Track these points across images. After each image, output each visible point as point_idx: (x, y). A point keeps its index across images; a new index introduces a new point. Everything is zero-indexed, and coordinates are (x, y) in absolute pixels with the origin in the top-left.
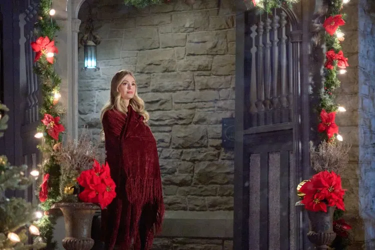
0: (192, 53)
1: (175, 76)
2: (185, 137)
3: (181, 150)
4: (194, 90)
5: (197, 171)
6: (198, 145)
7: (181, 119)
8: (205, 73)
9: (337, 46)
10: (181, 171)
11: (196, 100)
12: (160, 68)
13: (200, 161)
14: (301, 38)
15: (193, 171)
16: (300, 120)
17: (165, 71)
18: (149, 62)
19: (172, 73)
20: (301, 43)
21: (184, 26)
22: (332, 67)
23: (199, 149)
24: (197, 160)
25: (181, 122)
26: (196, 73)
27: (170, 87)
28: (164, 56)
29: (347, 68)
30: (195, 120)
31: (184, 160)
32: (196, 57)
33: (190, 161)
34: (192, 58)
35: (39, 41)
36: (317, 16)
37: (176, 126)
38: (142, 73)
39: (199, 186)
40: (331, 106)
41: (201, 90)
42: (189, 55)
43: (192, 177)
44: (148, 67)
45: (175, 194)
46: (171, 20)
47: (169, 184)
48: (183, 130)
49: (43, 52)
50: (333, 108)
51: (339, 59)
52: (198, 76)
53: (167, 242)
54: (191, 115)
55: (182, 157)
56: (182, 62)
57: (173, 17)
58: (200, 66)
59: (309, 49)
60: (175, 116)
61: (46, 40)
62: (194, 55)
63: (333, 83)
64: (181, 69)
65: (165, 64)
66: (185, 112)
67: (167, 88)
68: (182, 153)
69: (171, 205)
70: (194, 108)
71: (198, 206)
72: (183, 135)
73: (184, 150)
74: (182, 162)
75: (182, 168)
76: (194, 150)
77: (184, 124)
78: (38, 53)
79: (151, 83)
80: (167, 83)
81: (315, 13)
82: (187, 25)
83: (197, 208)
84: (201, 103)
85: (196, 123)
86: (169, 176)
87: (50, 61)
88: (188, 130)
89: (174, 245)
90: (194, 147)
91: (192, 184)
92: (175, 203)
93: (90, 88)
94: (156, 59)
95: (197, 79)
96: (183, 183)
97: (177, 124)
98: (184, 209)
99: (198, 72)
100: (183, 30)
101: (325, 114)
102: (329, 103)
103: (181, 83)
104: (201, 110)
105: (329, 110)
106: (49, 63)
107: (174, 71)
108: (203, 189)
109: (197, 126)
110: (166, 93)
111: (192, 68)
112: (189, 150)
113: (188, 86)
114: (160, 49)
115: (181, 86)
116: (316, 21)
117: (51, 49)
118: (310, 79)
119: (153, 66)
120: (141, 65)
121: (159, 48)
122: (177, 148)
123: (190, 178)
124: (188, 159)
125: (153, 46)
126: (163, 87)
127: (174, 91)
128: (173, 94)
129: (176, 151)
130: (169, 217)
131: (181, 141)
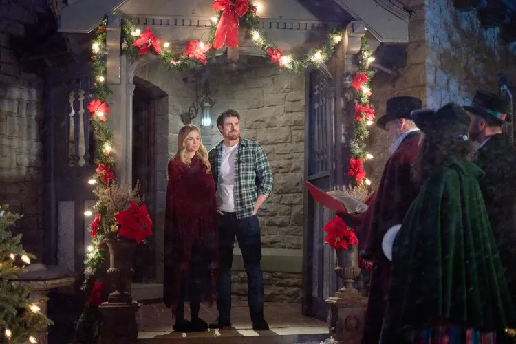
0: (290, 110)
1: (277, 131)
2: (283, 184)
3: (280, 196)
4: (291, 142)
5: (293, 213)
6: (295, 191)
7: (281, 168)
8: (300, 127)
9: (365, 100)
10: (281, 214)
11: (293, 151)
12: (264, 125)
13: (295, 205)
14: (336, 94)
15: (290, 214)
16: (334, 167)
17: (268, 127)
18: (256, 119)
19: (275, 128)
20: (335, 98)
21: (283, 87)
22: (361, 119)
23: (295, 194)
24: (293, 204)
25: (281, 171)
26: (293, 128)
27: (273, 140)
28: (267, 113)
29: (374, 120)
30: (292, 169)
31: (283, 204)
32: (293, 114)
33: (288, 205)
34: (289, 114)
35: (92, 103)
36: (348, 74)
37: (277, 174)
38: (250, 128)
39: (296, 226)
40: (360, 154)
41: (297, 142)
42: (288, 112)
43: (290, 218)
44: (255, 123)
45: (276, 234)
46: (273, 82)
47: (271, 225)
48: (282, 177)
49: (96, 112)
50: (362, 156)
51: (366, 112)
52: (294, 130)
53: (268, 276)
54: (289, 164)
55: (282, 202)
56: (281, 118)
57: (275, 79)
58: (295, 121)
59: (342, 103)
60: (275, 165)
61: (99, 102)
62: (291, 112)
63: (363, 133)
64: (281, 125)
65: (268, 121)
66: (283, 163)
67: (270, 141)
68: (281, 197)
69: (272, 244)
70: (291, 158)
71: (293, 244)
72: (282, 181)
73: (284, 195)
74: (282, 206)
75: (282, 210)
76: (291, 195)
77: (284, 173)
78: (92, 113)
79: (258, 138)
80: (270, 137)
81: (345, 72)
82: (285, 87)
83: (293, 247)
84: (296, 154)
85: (293, 171)
86: (271, 218)
87: (103, 119)
88: (286, 177)
89: (274, 279)
90: (291, 193)
91: (290, 225)
92: (275, 242)
93: (210, 143)
94: (261, 117)
95: (294, 133)
96: (282, 225)
97: (278, 172)
98: (284, 247)
99: (295, 127)
100: (282, 91)
101: (353, 161)
102: (358, 151)
103: (281, 137)
104: (297, 160)
105: (357, 157)
106: (101, 121)
107: (275, 126)
108: (298, 230)
109: (293, 174)
110: (269, 146)
111: (289, 124)
112: (287, 195)
113: (287, 139)
114: (265, 108)
115: (281, 139)
116: (347, 78)
117: (103, 109)
118: (343, 130)
119: (259, 122)
120: (249, 122)
121: (263, 107)
122: (278, 193)
123: (288, 219)
124: (286, 203)
125: (259, 105)
126: (266, 141)
127: (276, 144)
128: (275, 146)
129: (277, 196)
130: (271, 255)
131: (281, 187)
